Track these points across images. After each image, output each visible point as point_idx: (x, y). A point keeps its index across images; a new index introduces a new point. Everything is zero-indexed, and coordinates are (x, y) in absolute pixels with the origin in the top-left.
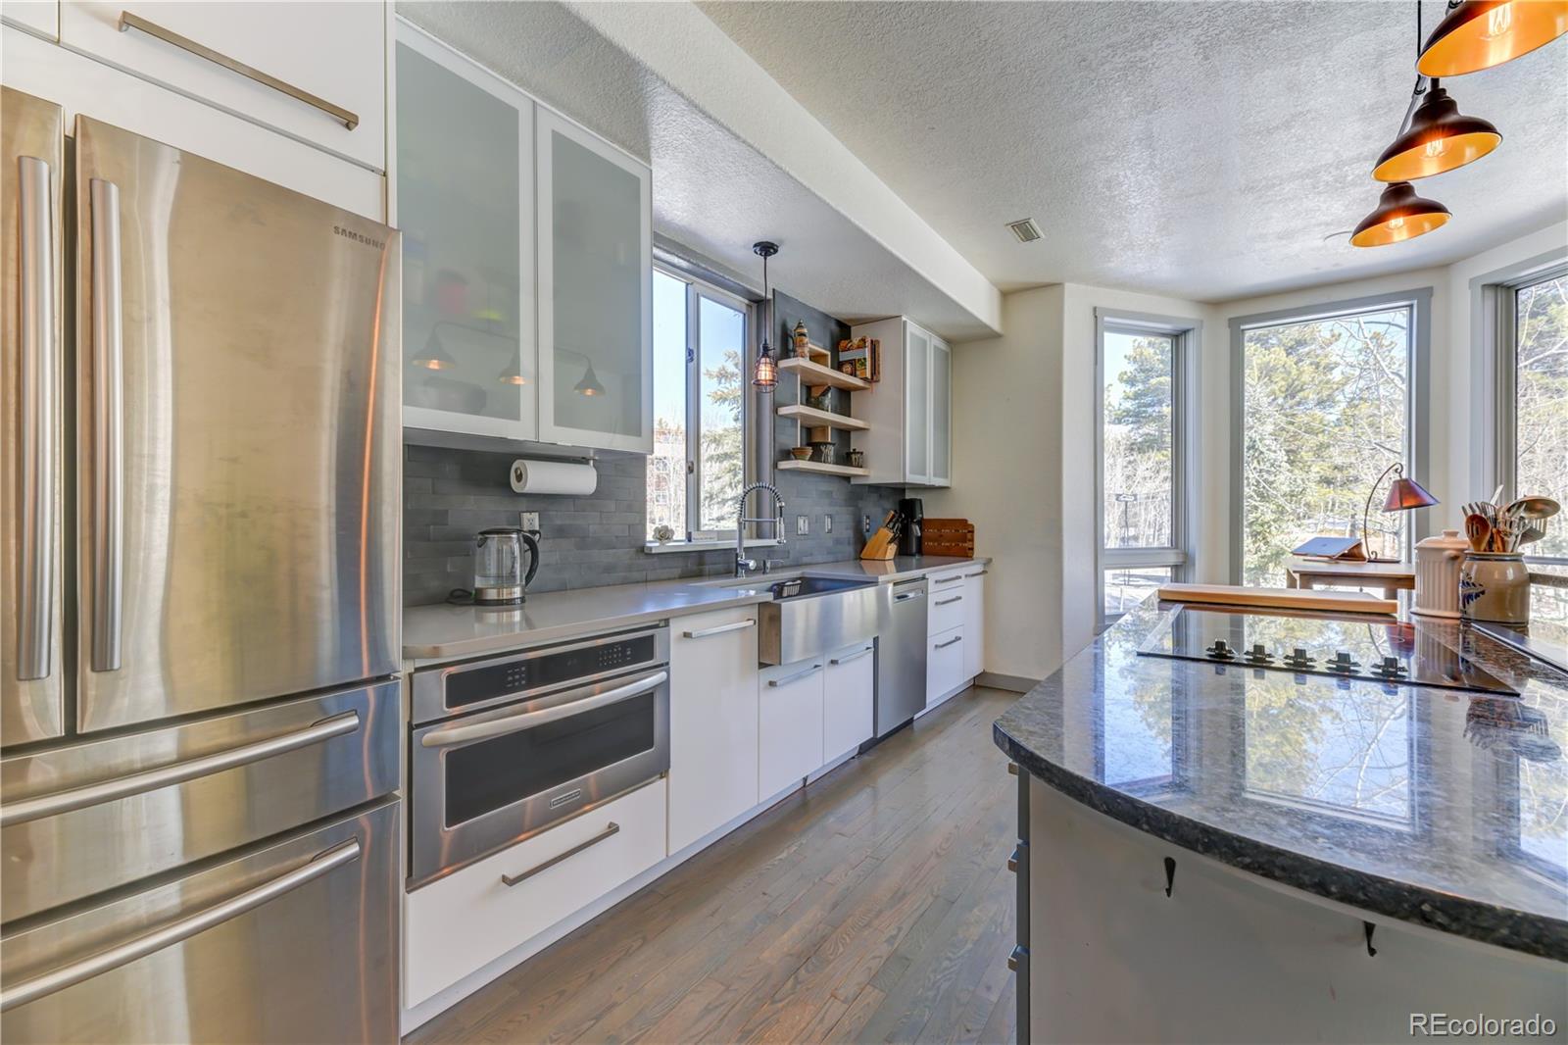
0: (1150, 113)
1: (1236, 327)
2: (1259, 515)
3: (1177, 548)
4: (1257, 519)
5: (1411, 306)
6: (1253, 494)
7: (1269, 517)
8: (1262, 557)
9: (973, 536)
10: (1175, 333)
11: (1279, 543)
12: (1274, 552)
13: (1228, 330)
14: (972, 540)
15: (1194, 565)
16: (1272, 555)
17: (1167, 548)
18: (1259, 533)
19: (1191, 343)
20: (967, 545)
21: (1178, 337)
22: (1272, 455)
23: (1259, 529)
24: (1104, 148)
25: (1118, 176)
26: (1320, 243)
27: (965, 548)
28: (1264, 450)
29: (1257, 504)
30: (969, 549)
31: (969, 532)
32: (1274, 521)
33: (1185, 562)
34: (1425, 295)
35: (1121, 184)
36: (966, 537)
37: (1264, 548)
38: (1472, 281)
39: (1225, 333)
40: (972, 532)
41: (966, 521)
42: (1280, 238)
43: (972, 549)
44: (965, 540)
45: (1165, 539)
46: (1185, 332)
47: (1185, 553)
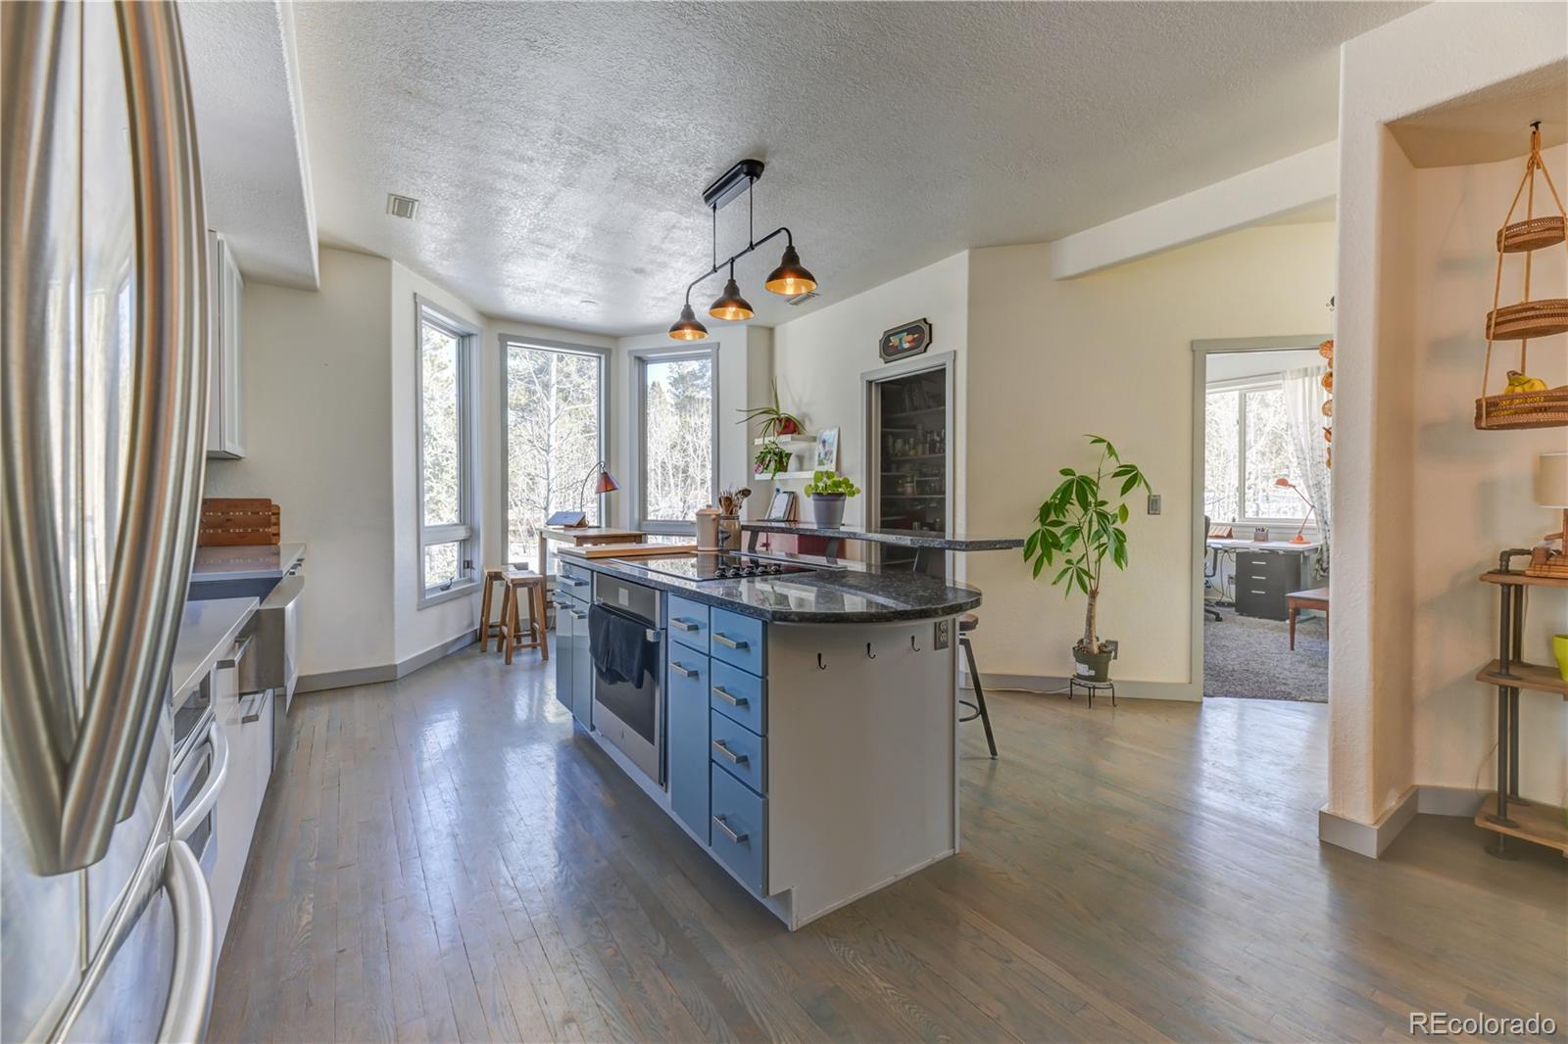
0: (564, 186)
1: (503, 339)
3: (464, 524)
5: (600, 358)
9: (278, 519)
10: (462, 333)
13: (498, 343)
14: (277, 524)
15: (479, 538)
17: (456, 525)
19: (475, 342)
20: (272, 530)
21: (464, 338)
24: (520, 188)
25: (511, 209)
26: (577, 303)
27: (268, 534)
30: (274, 535)
31: (273, 514)
33: (471, 536)
35: (508, 215)
36: (270, 519)
38: (630, 352)
39: (496, 344)
40: (278, 514)
41: (269, 501)
42: (562, 292)
43: (278, 535)
44: (269, 524)
45: (454, 518)
46: (470, 335)
47: (471, 528)
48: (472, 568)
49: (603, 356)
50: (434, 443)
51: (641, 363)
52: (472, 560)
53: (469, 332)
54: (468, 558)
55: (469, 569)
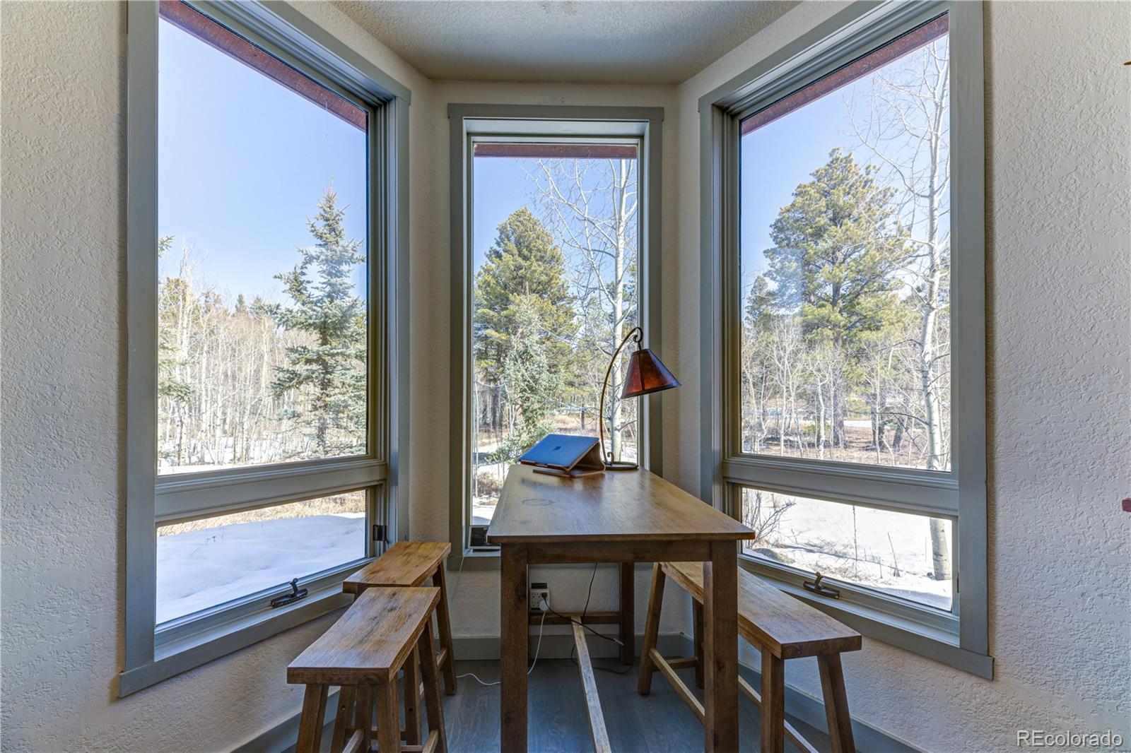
2: (529, 404)
4: (529, 407)
6: (526, 388)
7: (536, 406)
8: (531, 437)
10: (371, 99)
11: (541, 426)
12: (539, 433)
15: (397, 484)
16: (538, 436)
18: (530, 418)
19: (394, 116)
21: (376, 110)
22: (538, 358)
23: (530, 415)
28: (532, 353)
29: (529, 396)
32: (540, 409)
33: (385, 480)
34: (655, 116)
37: (533, 430)
46: (386, 104)
47: (386, 464)
48: (387, 541)
51: (727, 120)
52: (387, 525)
53: (381, 95)
54: (380, 522)
55: (382, 542)
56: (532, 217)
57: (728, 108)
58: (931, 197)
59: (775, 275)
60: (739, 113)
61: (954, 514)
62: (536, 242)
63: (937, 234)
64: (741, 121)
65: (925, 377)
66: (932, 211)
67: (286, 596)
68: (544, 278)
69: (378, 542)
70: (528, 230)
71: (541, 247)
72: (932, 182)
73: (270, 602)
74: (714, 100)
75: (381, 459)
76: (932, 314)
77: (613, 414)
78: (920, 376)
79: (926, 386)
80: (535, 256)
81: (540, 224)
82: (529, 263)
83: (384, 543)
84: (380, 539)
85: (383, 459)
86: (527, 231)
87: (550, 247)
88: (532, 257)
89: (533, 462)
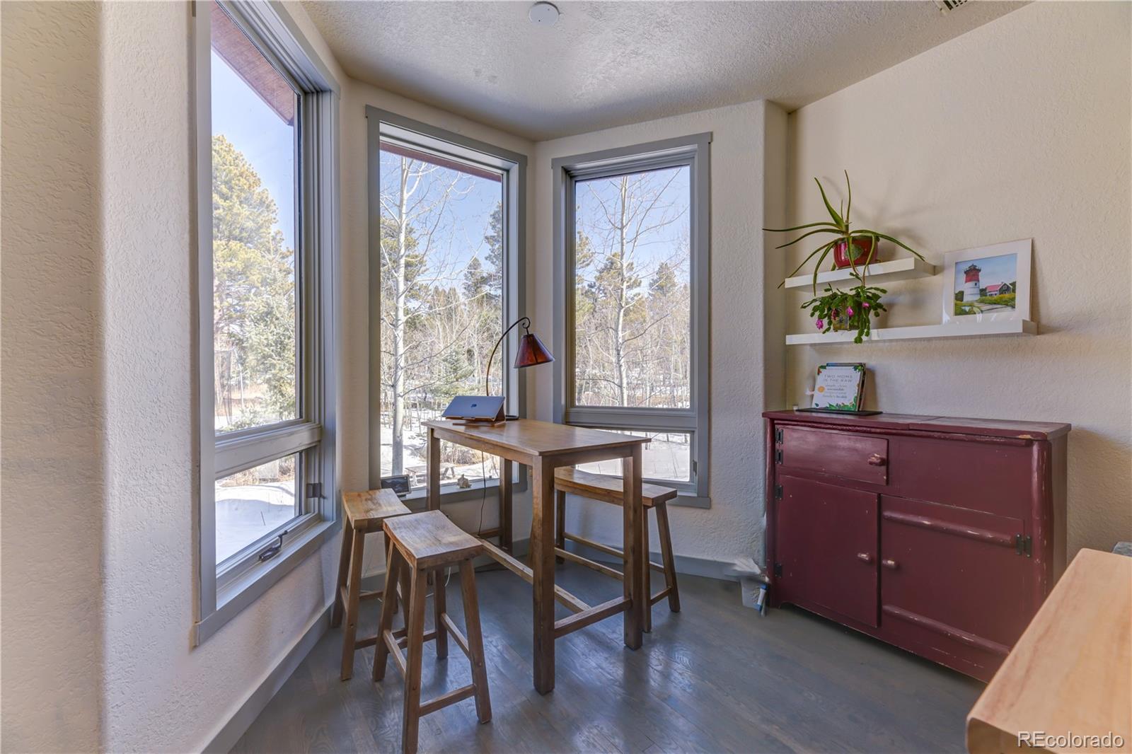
3: (309, 420)
15: (334, 444)
21: (307, 96)
33: (319, 441)
34: (525, 162)
38: (554, 160)
46: (319, 92)
47: (321, 427)
48: (321, 496)
49: (515, 169)
50: (277, 322)
51: (568, 178)
52: (322, 482)
53: (316, 84)
54: (314, 480)
55: (317, 499)
56: (232, 149)
57: (570, 171)
58: (622, 229)
59: (495, 260)
60: (575, 176)
61: (693, 430)
62: (239, 180)
63: (625, 255)
64: (576, 181)
65: (618, 354)
66: (622, 239)
67: (269, 551)
68: (250, 224)
69: (312, 499)
70: (228, 163)
71: (246, 187)
72: (622, 219)
73: (258, 557)
74: (565, 164)
75: (315, 423)
76: (622, 311)
77: (396, 381)
78: (616, 353)
79: (619, 361)
80: (238, 197)
81: (243, 159)
82: (228, 203)
83: (319, 499)
84: (314, 496)
85: (317, 422)
86: (226, 164)
87: (258, 190)
88: (234, 197)
89: (460, 417)
